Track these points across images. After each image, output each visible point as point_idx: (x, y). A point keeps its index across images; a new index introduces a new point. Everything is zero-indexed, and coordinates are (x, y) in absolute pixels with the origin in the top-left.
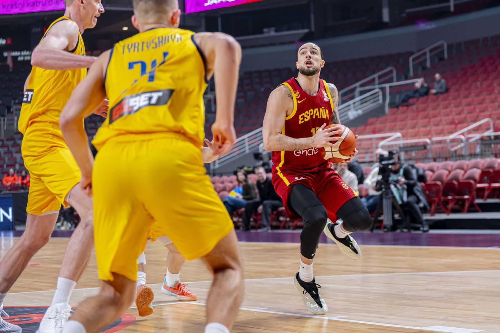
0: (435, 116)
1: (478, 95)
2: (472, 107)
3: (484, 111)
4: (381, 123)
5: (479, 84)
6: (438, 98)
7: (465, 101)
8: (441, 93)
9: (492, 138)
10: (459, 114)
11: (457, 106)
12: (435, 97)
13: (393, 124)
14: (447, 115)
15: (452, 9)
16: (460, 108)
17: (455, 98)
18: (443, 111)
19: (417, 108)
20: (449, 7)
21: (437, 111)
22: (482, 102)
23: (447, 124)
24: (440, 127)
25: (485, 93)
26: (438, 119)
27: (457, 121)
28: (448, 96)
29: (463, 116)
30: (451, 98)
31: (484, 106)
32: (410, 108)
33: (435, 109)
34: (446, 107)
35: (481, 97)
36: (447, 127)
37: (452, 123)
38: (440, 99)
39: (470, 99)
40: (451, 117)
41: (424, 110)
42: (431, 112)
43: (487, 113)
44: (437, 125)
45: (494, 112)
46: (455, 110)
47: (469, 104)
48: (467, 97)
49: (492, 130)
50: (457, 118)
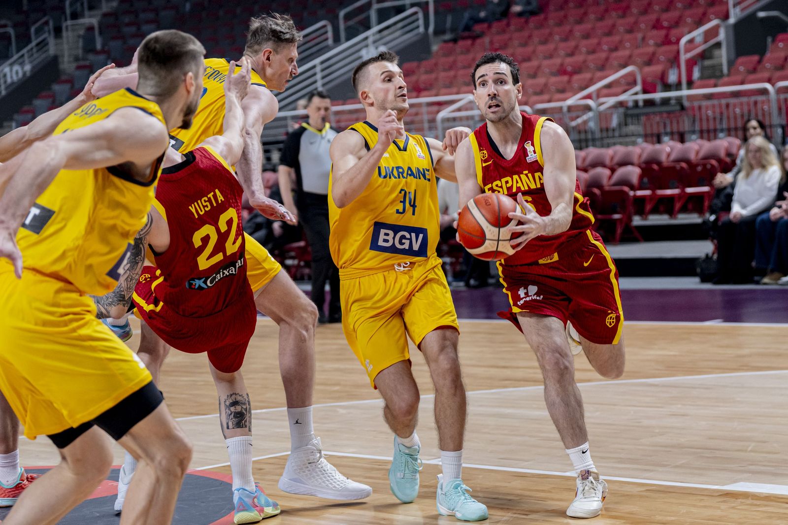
0: (528, 59)
1: (601, 18)
2: (594, 41)
3: (616, 49)
4: (427, 72)
6: (527, 22)
7: (578, 30)
8: (533, 13)
9: (641, 104)
10: (572, 53)
11: (566, 38)
12: (523, 20)
13: (452, 73)
14: (551, 56)
16: (572, 43)
17: (560, 23)
18: (541, 48)
19: (491, 43)
21: (530, 49)
22: (610, 32)
23: (553, 74)
24: (541, 80)
25: (614, 14)
26: (535, 63)
27: (569, 69)
28: (546, 19)
29: (578, 58)
30: (551, 22)
31: (616, 38)
32: (478, 41)
33: (525, 44)
34: (545, 42)
35: (608, 22)
36: (553, 79)
37: (562, 71)
38: (531, 25)
39: (586, 26)
40: (557, 61)
41: (505, 46)
43: (623, 53)
44: (535, 76)
45: (637, 51)
46: (564, 48)
47: (587, 36)
48: (580, 21)
49: (638, 88)
50: (568, 62)
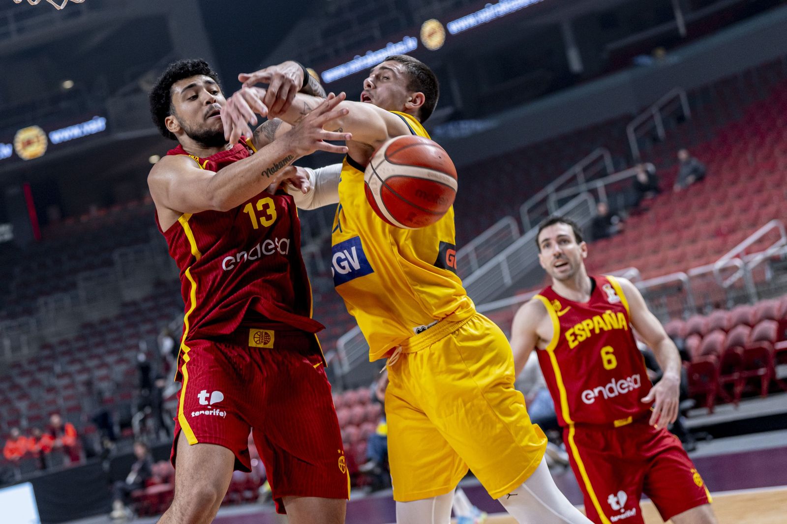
2: (746, 200)
3: (766, 204)
5: (749, 156)
10: (727, 215)
11: (722, 201)
14: (707, 220)
15: (682, 30)
16: (727, 205)
18: (699, 214)
19: (656, 216)
20: (676, 29)
21: (690, 216)
22: (760, 190)
23: (710, 237)
25: (763, 172)
26: (693, 230)
27: (725, 230)
29: (733, 219)
31: (765, 195)
32: (644, 217)
36: (711, 242)
37: (718, 233)
40: (713, 226)
41: (667, 217)
42: (679, 219)
43: (772, 208)
44: (694, 241)
46: (720, 211)
47: (740, 196)
50: (724, 224)
